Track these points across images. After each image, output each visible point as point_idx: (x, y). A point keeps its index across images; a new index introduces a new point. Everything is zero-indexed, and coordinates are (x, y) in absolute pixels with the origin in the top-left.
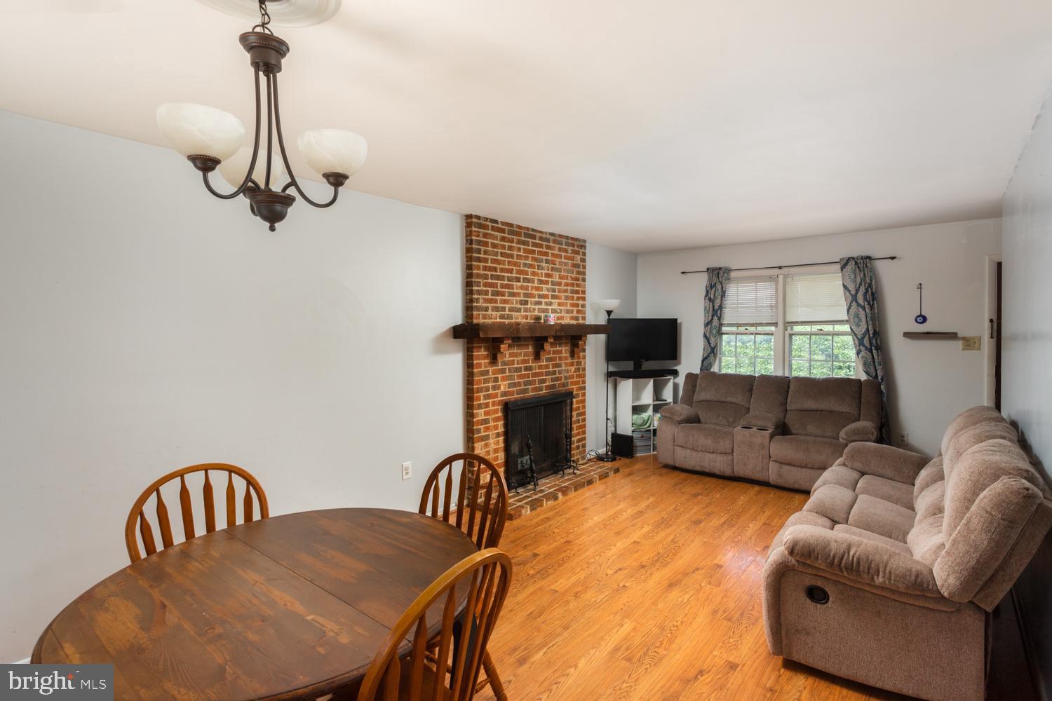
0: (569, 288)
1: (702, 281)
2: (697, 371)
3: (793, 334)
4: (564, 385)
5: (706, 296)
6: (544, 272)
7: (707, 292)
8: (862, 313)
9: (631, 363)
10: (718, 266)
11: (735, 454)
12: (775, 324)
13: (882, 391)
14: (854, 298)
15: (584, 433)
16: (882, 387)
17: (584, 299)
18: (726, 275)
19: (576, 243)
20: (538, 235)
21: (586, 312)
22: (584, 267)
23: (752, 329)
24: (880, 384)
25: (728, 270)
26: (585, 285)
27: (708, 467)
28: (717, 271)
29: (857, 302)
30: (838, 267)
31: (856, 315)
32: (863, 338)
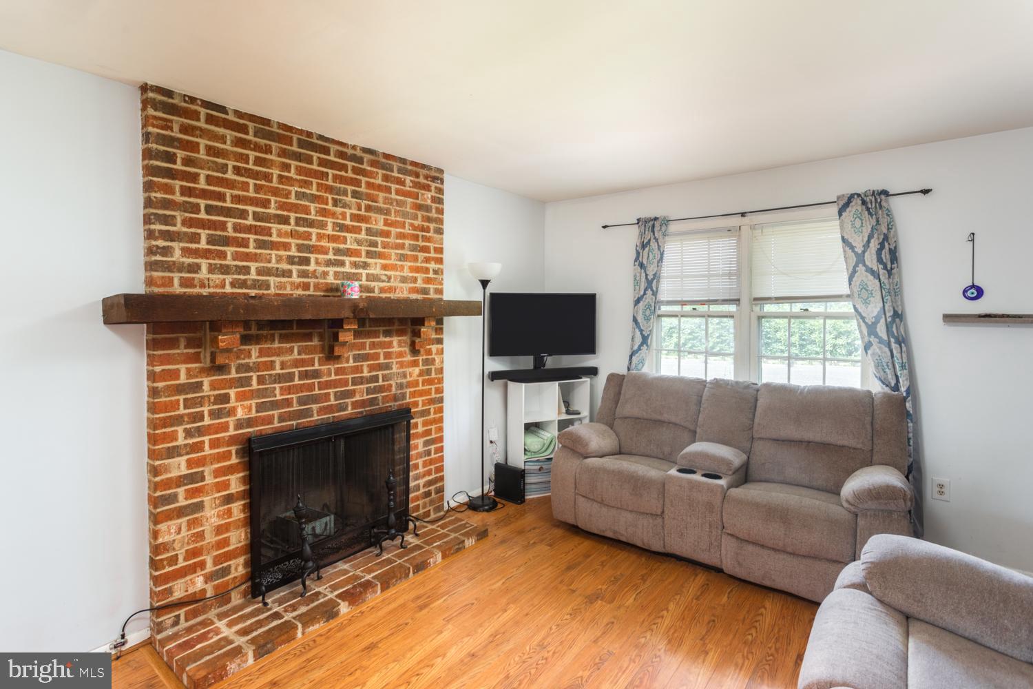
0: (407, 242)
1: (631, 237)
2: (622, 370)
3: (763, 317)
4: (395, 398)
5: (636, 261)
6: (348, 212)
7: (638, 253)
8: (873, 284)
9: (531, 358)
10: (653, 216)
11: (666, 517)
12: (737, 301)
13: (908, 412)
14: (860, 259)
15: (440, 469)
16: (907, 405)
17: (440, 261)
18: (663, 228)
19: (423, 172)
20: (333, 148)
21: (444, 282)
22: (441, 211)
23: (702, 309)
24: (905, 399)
25: (666, 221)
26: (442, 239)
27: (623, 533)
28: (651, 223)
29: (864, 265)
30: (834, 209)
31: (864, 287)
32: (875, 324)
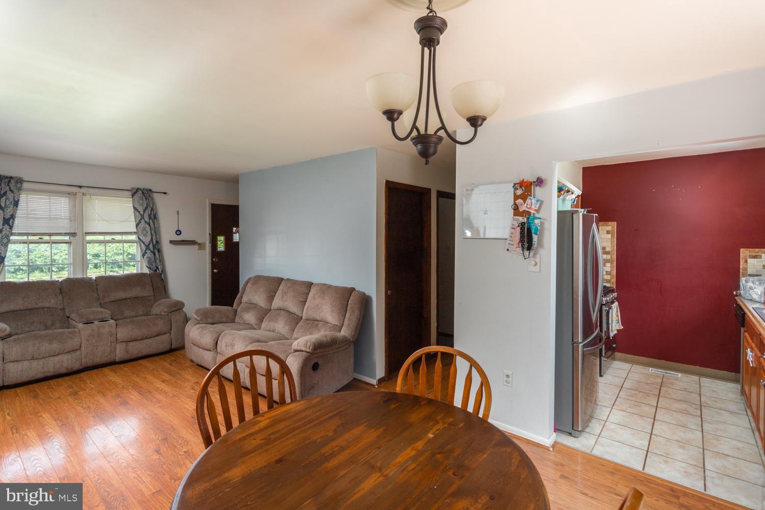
3: (86, 243)
8: (148, 228)
11: (82, 349)
12: (73, 234)
14: (142, 217)
16: (162, 276)
18: (18, 185)
25: (21, 181)
28: (7, 180)
29: (144, 220)
30: (130, 194)
31: (144, 229)
32: (149, 245)
